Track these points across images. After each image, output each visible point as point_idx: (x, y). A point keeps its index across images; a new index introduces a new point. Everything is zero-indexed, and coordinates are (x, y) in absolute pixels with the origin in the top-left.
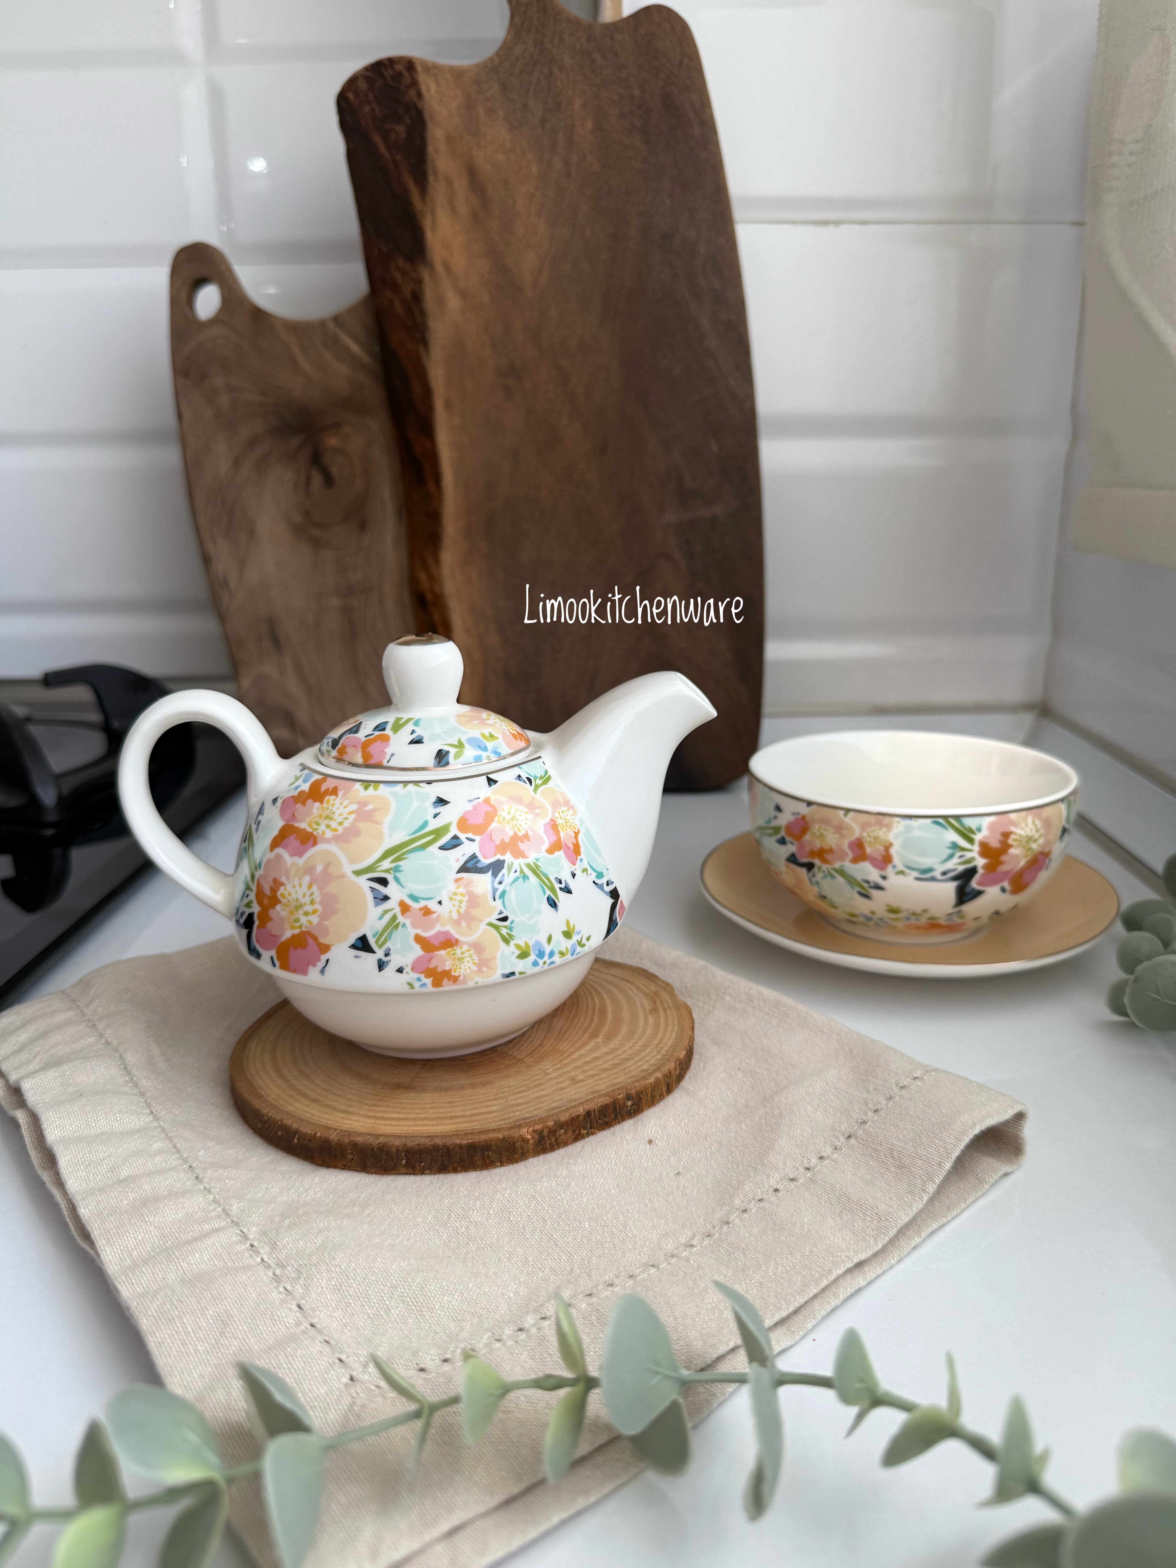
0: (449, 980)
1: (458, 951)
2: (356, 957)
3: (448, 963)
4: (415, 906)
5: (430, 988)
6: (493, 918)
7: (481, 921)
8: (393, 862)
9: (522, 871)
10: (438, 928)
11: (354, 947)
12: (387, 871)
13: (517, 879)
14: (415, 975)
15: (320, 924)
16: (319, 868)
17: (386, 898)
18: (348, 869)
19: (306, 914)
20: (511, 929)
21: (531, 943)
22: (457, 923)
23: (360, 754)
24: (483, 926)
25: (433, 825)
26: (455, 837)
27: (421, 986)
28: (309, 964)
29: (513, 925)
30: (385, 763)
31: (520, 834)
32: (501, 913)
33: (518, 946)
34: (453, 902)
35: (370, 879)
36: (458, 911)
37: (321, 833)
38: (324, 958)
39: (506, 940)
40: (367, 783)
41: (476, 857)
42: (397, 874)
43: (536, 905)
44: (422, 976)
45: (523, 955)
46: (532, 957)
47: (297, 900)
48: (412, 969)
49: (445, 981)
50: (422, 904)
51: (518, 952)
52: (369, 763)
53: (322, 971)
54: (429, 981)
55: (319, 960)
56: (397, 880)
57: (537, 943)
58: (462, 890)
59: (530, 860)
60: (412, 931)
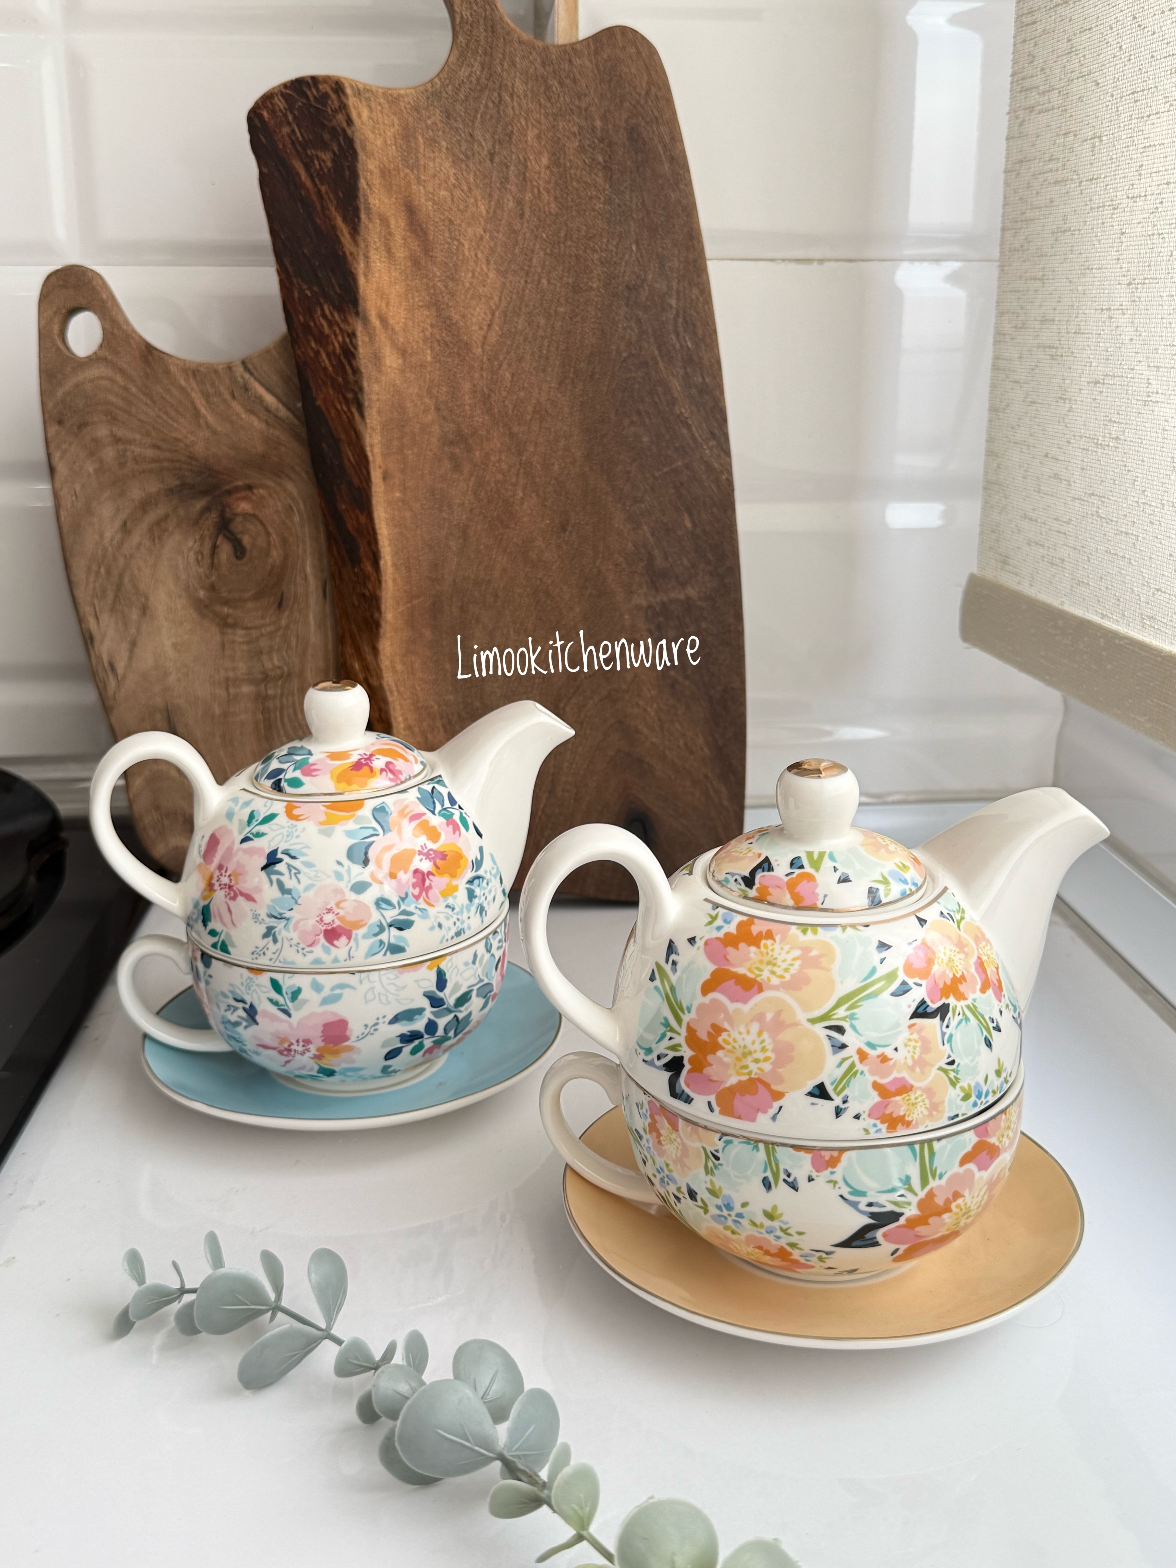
0: (903, 1125)
1: (913, 1097)
2: (813, 1104)
3: (902, 1109)
4: (873, 1053)
5: (884, 1133)
6: (942, 1063)
7: (933, 1066)
8: (848, 1009)
9: (964, 1014)
10: (895, 1074)
11: (811, 1094)
12: (844, 1019)
13: (960, 1022)
14: (873, 1121)
15: (773, 1071)
16: (769, 1016)
17: (844, 1046)
18: (802, 1016)
19: (757, 1061)
20: (957, 1072)
21: (973, 1085)
22: (912, 1069)
23: (788, 896)
24: (934, 1071)
25: (882, 971)
26: (904, 983)
27: (877, 1131)
28: (758, 1110)
29: (959, 1068)
30: (819, 905)
31: (958, 976)
32: (949, 1057)
33: (962, 1088)
34: (908, 1048)
35: (826, 1027)
36: (913, 1057)
37: (766, 979)
38: (776, 1105)
39: (953, 1084)
40: (804, 927)
41: (925, 1002)
42: (853, 1022)
43: (976, 1047)
44: (878, 1122)
45: (966, 1098)
46: (973, 1098)
47: (745, 1047)
48: (869, 1115)
49: (900, 1126)
50: (880, 1051)
51: (962, 1094)
52: (801, 905)
53: (774, 1118)
54: (884, 1127)
55: (771, 1107)
56: (853, 1027)
57: (977, 1084)
58: (915, 1036)
59: (969, 1002)
60: (871, 1079)
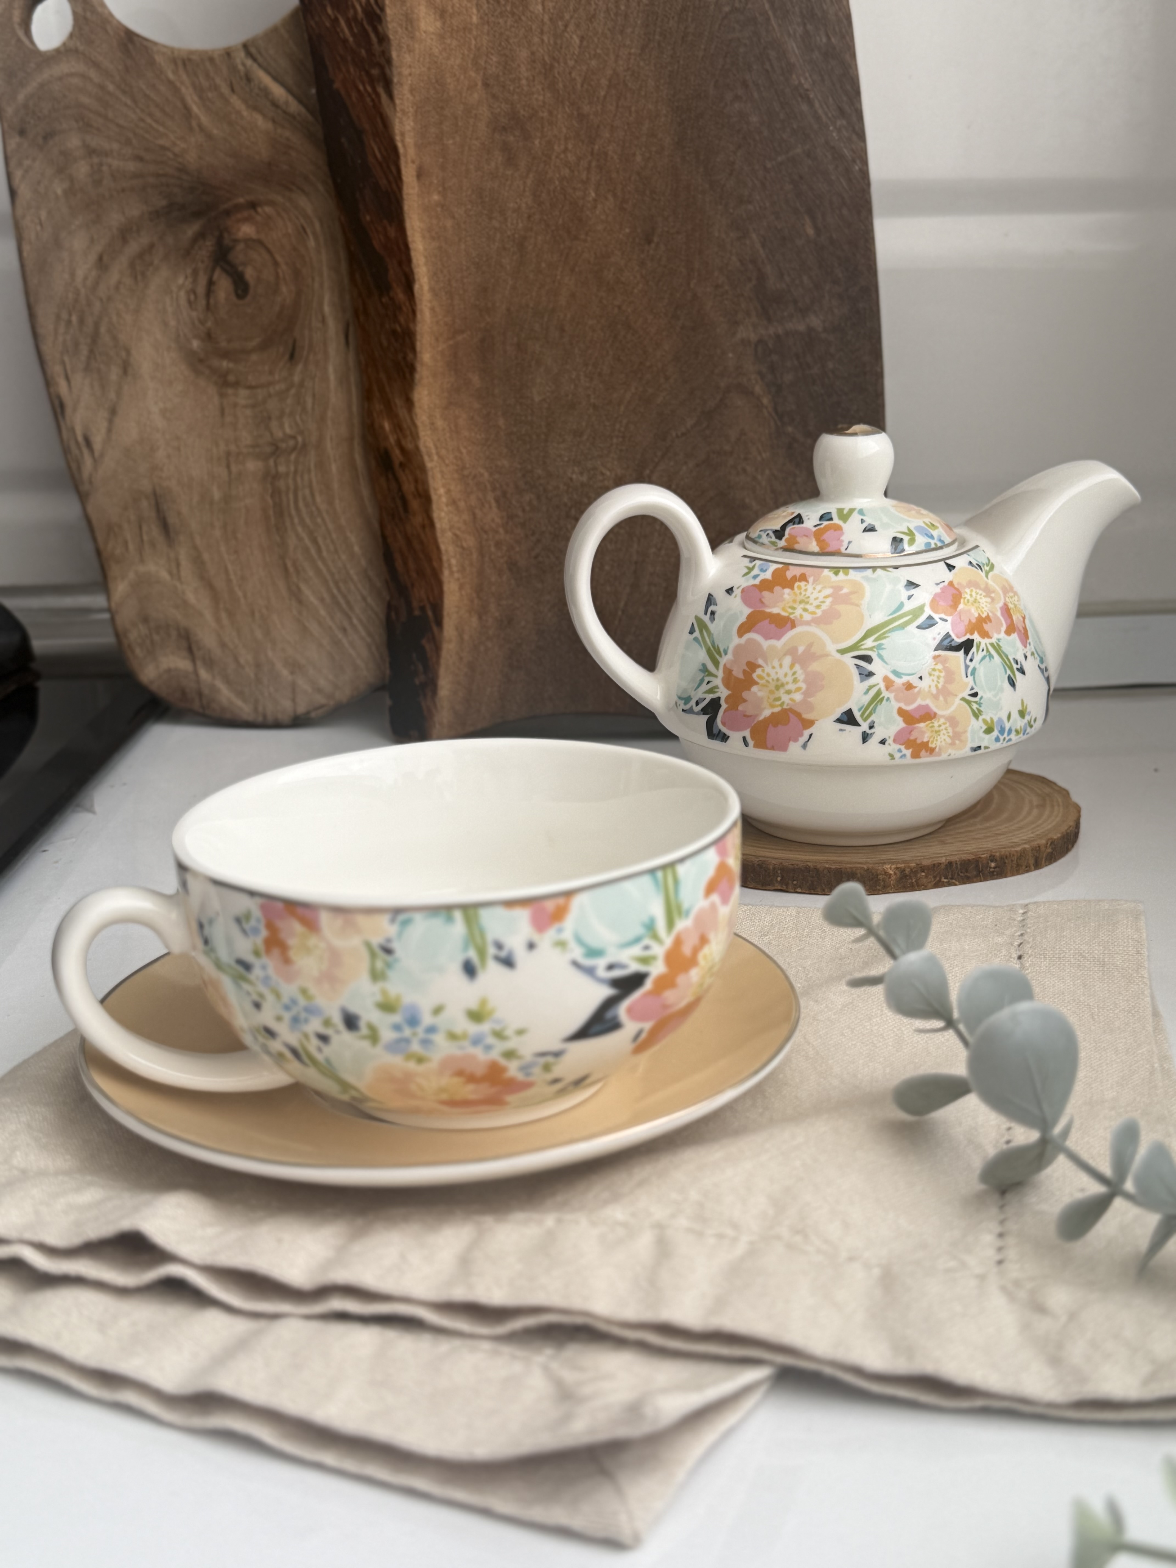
0: (927, 751)
1: (936, 724)
2: (841, 730)
3: (926, 735)
4: (899, 681)
5: (909, 760)
6: (966, 694)
7: (956, 695)
8: (875, 640)
9: (988, 651)
10: (919, 702)
11: (839, 721)
12: (871, 649)
13: (984, 658)
14: (897, 747)
15: (804, 702)
16: (801, 649)
17: (870, 674)
18: (832, 648)
19: (789, 692)
20: (980, 704)
21: (995, 719)
22: (935, 697)
23: (815, 544)
24: (957, 701)
25: (909, 606)
26: (930, 618)
27: (901, 757)
28: (790, 740)
29: (982, 701)
30: (843, 551)
31: (984, 616)
32: (972, 689)
33: (985, 721)
34: (932, 677)
35: (855, 657)
36: (936, 686)
37: (799, 617)
38: (806, 733)
39: (976, 715)
40: (836, 570)
41: (950, 636)
42: (880, 652)
43: (999, 683)
44: (902, 747)
45: (989, 731)
46: (996, 733)
47: (778, 680)
48: (895, 741)
49: (923, 753)
50: (905, 679)
51: (984, 727)
52: (826, 551)
53: (804, 746)
54: (908, 753)
55: (802, 735)
56: (880, 657)
57: (1000, 720)
58: (939, 666)
59: (994, 640)
60: (895, 705)
